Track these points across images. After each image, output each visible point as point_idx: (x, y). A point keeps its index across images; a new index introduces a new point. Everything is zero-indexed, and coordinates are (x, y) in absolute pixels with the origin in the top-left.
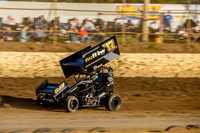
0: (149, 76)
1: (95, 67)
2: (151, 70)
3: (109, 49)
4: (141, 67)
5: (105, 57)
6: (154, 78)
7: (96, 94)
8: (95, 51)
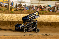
0: (11, 20)
1: (32, 20)
2: (11, 19)
3: (36, 15)
4: (9, 18)
5: (35, 17)
6: (12, 21)
7: (32, 28)
8: (32, 15)
